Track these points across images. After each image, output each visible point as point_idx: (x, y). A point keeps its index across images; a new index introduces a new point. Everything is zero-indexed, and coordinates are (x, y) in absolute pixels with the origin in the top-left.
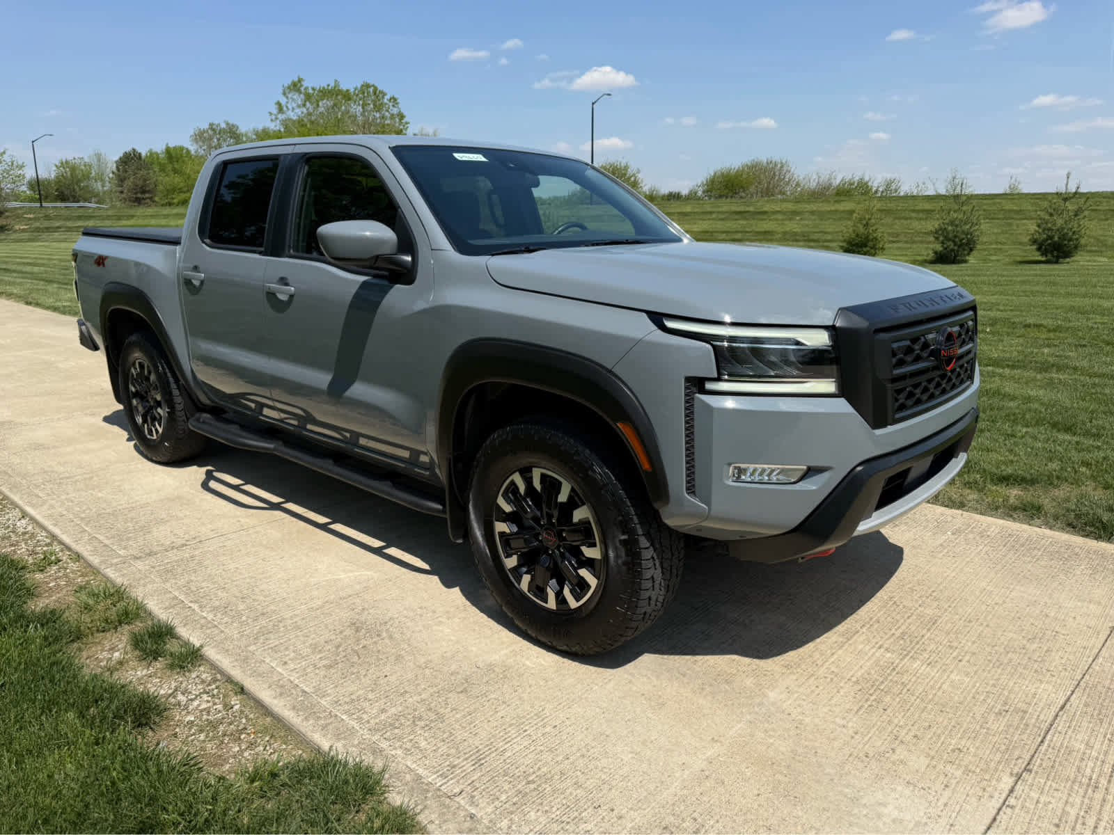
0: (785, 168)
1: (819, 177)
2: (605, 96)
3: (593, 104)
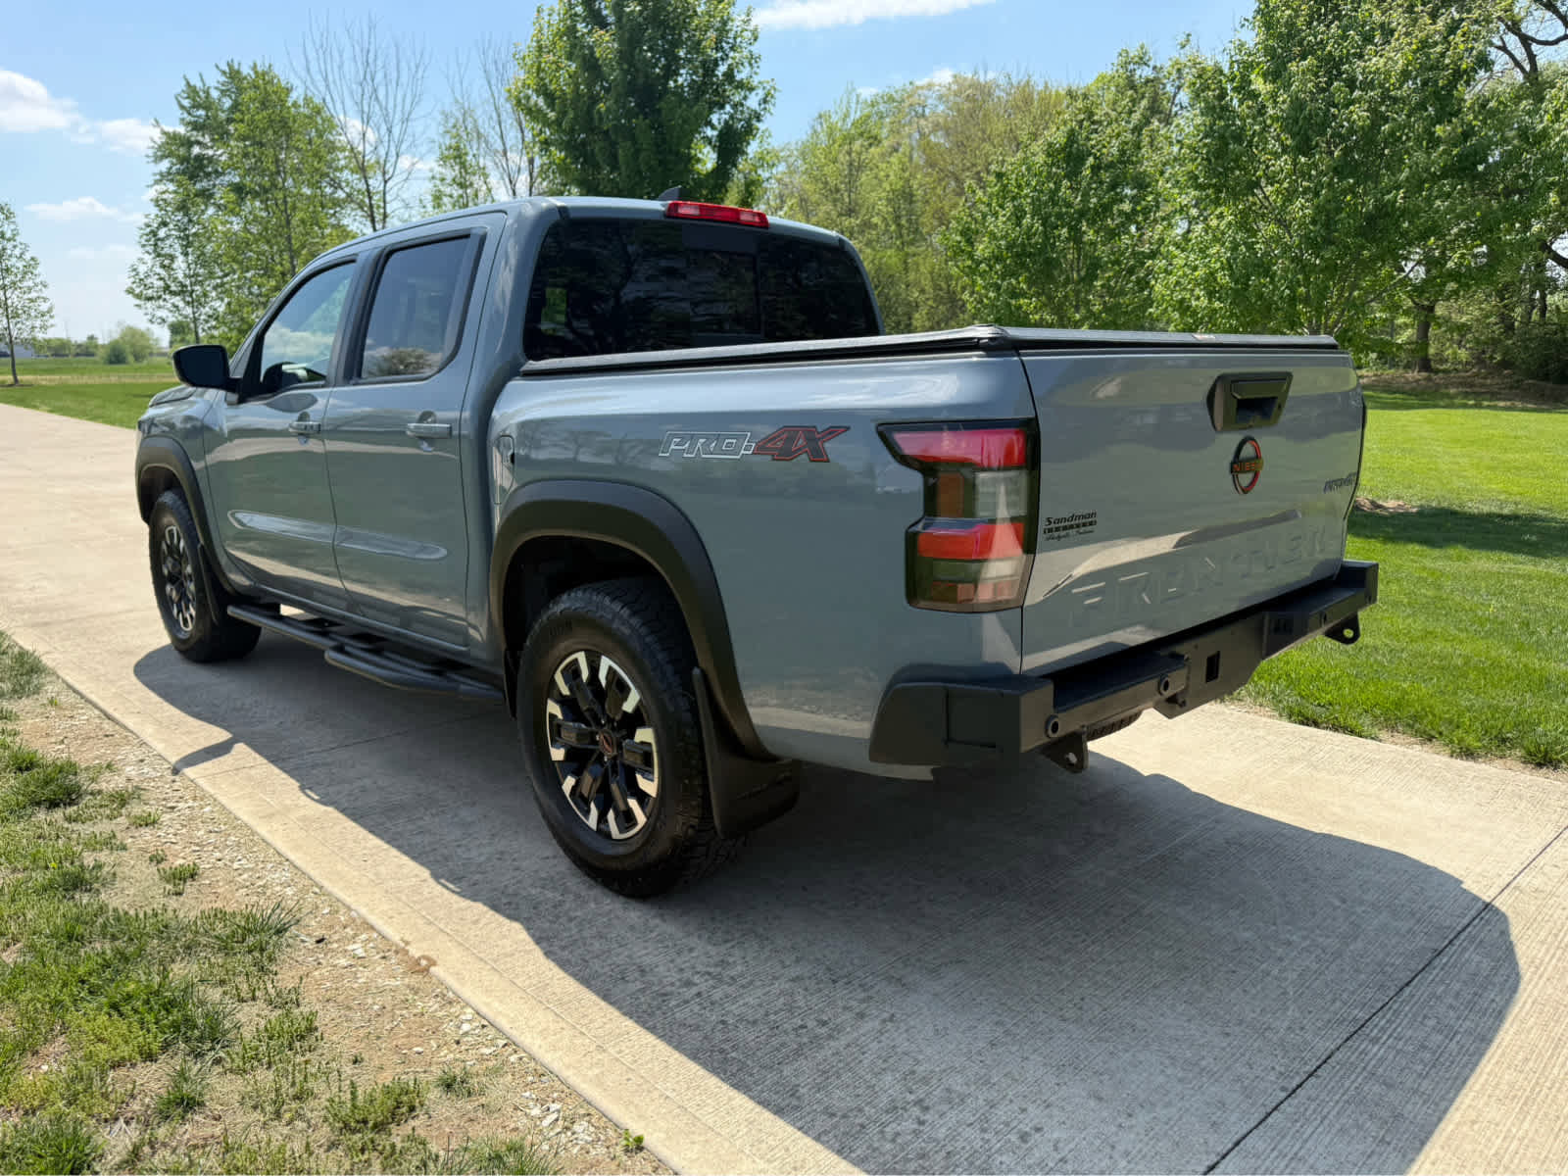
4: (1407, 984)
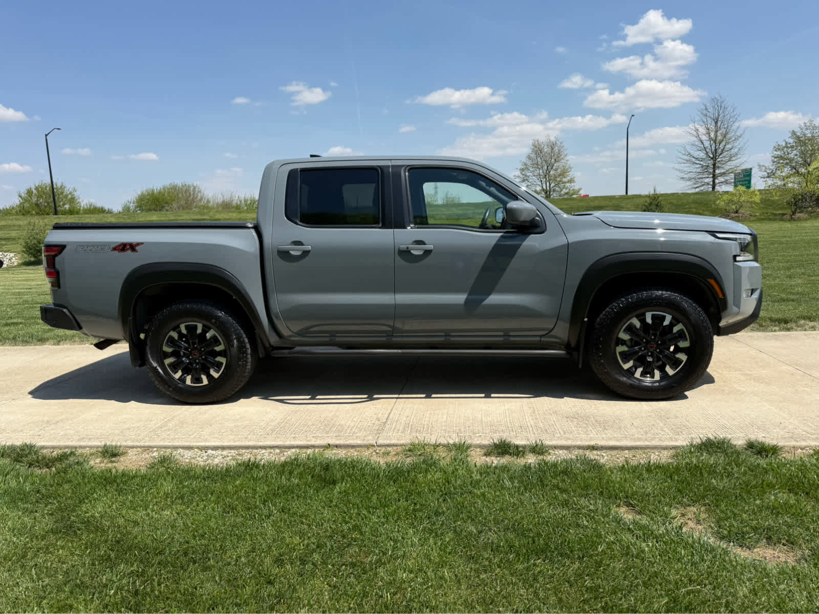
0: (197, 189)
1: (223, 197)
2: (56, 130)
3: (46, 135)
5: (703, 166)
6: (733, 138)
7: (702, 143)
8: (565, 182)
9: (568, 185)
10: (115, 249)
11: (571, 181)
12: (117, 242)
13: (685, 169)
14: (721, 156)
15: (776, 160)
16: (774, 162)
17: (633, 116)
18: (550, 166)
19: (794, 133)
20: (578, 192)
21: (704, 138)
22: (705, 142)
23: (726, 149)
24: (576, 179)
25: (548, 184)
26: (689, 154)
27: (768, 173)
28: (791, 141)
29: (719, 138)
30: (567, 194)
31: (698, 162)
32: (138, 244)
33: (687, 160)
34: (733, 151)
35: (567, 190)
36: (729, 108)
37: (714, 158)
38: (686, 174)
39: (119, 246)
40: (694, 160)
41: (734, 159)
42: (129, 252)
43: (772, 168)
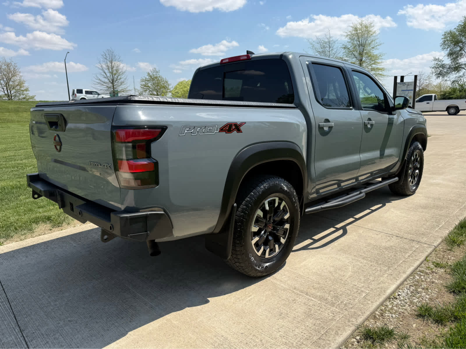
4: (15, 317)
5: (107, 87)
6: (121, 73)
7: (106, 74)
8: (23, 91)
9: (25, 92)
10: (222, 130)
11: (27, 90)
12: (226, 122)
13: (98, 88)
14: (116, 82)
15: (142, 86)
16: (142, 87)
17: (68, 52)
18: (9, 79)
19: (149, 74)
20: (34, 97)
21: (106, 71)
22: (107, 73)
23: (118, 79)
24: (29, 89)
25: (9, 91)
26: (99, 79)
27: (139, 93)
28: (147, 77)
29: (115, 72)
30: (24, 98)
31: (104, 84)
32: (243, 124)
33: (98, 83)
34: (122, 80)
35: (24, 96)
36: (117, 56)
37: (112, 83)
38: (100, 91)
39: (226, 126)
40: (102, 83)
41: (123, 84)
42: (235, 132)
43: (141, 90)
